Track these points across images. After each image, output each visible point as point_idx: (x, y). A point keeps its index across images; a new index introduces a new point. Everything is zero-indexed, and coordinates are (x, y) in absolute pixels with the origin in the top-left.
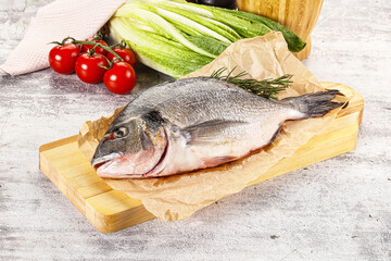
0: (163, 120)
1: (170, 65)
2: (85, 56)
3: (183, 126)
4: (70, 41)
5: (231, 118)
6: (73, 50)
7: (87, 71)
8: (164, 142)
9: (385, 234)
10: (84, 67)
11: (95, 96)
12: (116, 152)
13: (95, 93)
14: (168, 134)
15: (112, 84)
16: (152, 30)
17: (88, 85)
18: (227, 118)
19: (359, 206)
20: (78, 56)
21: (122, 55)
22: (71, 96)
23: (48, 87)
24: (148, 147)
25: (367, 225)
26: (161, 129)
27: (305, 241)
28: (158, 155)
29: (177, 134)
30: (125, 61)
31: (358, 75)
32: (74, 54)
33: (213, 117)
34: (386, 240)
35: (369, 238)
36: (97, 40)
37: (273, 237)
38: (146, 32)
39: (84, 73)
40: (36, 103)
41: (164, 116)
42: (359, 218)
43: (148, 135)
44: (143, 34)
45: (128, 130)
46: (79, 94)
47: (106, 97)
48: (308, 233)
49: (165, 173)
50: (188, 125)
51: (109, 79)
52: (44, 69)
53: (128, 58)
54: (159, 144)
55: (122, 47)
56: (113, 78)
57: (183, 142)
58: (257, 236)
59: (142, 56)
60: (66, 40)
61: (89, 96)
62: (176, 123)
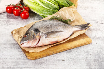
0: (39, 31)
1: (38, 11)
2: (16, 9)
3: (45, 33)
4: (12, 5)
5: (58, 30)
6: (12, 7)
7: (16, 13)
8: (39, 37)
9: (94, 59)
10: (15, 12)
11: (18, 20)
12: (26, 40)
13: (18, 19)
14: (41, 35)
15: (23, 17)
16: (34, 2)
17: (16, 17)
18: (57, 30)
19: (88, 51)
20: (14, 9)
21: (25, 9)
22: (11, 20)
23: (6, 17)
24: (35, 39)
25: (89, 57)
26: (39, 33)
27: (72, 61)
28: (38, 41)
29: (43, 35)
30: (26, 10)
31: (90, 13)
32: (13, 8)
33: (53, 30)
34: (94, 61)
35: (90, 60)
36: (19, 4)
37: (63, 60)
38: (32, 2)
39: (15, 14)
40: (2, 22)
41: (39, 30)
42: (87, 55)
43: (35, 35)
44: (31, 3)
45: (30, 34)
46: (14, 19)
47: (21, 20)
48: (73, 59)
49: (40, 46)
50: (46, 32)
51: (22, 15)
52: (5, 12)
53: (27, 9)
54: (38, 38)
55: (26, 6)
56: (23, 15)
57: (44, 37)
58: (59, 60)
59: (31, 9)
60: (10, 4)
61: (16, 20)
62: (43, 32)
